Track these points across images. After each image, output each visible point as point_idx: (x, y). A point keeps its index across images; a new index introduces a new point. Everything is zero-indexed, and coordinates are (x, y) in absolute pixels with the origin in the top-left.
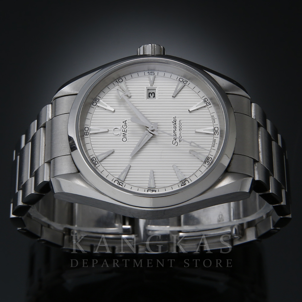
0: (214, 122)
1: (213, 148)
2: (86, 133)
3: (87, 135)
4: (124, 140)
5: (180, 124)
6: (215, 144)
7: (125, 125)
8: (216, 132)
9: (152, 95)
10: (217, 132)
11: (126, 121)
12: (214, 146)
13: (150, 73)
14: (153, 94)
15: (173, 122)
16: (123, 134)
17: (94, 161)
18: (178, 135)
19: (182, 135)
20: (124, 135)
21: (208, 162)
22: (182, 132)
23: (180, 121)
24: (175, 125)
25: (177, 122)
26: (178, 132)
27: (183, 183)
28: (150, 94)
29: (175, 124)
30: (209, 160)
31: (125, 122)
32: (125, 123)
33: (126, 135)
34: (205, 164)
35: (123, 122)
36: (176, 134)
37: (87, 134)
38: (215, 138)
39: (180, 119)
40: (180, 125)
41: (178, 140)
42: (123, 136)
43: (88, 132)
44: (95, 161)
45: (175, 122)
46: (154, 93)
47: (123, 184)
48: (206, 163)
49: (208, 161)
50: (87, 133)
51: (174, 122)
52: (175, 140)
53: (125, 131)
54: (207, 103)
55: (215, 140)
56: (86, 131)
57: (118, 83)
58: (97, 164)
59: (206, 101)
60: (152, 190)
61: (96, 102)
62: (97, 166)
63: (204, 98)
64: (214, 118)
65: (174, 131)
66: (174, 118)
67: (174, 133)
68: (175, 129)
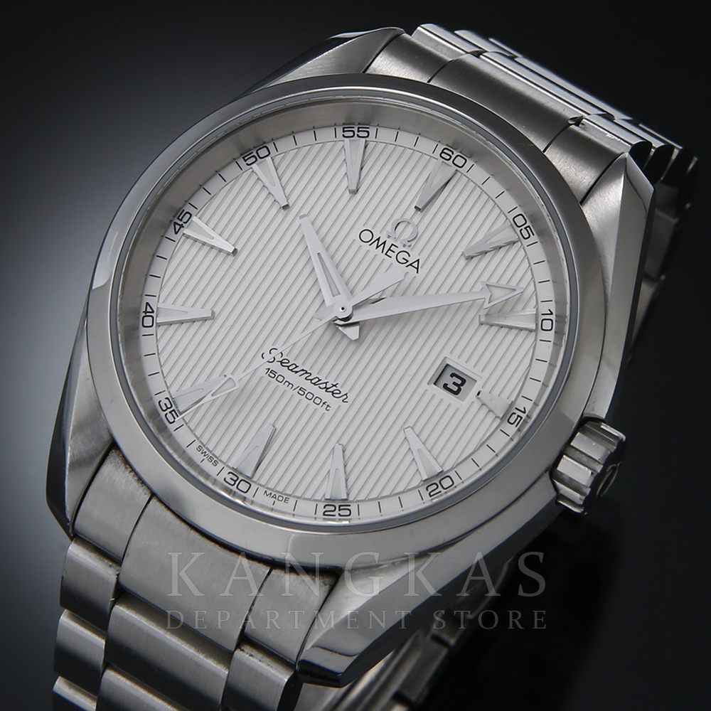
0: (268, 492)
1: (197, 444)
2: (450, 153)
3: (443, 152)
4: (366, 236)
5: (318, 401)
6: (202, 457)
7: (407, 261)
8: (235, 478)
9: (454, 383)
10: (233, 483)
11: (417, 269)
12: (199, 449)
13: (521, 414)
14: (455, 388)
15: (335, 386)
16: (384, 243)
17: (358, 131)
18: (289, 376)
19: (283, 387)
20: (379, 243)
21: (168, 408)
22: (290, 392)
23: (325, 406)
24: (324, 386)
25: (327, 397)
26: (298, 380)
27: (153, 312)
28: (459, 382)
29: (327, 389)
30: (170, 412)
31: (415, 265)
32: (411, 265)
33: (377, 247)
34: (167, 398)
35: (418, 261)
36: (296, 372)
37: (443, 155)
38: (220, 466)
39: (332, 410)
40: (314, 398)
41: (276, 367)
42: (378, 239)
43: (448, 160)
44: (356, 133)
45: (333, 390)
46: (456, 393)
47: (247, 164)
48: (167, 401)
50: (448, 157)
51: (334, 388)
52: (281, 362)
53: (389, 249)
54: (333, 509)
55: (215, 464)
56: (453, 157)
57: (543, 314)
58: (344, 131)
59: (340, 510)
60: (184, 225)
61: (523, 227)
62: (340, 130)
63: (353, 508)
64: (280, 498)
65: (307, 373)
66: (346, 394)
67: (303, 370)
68: (311, 380)
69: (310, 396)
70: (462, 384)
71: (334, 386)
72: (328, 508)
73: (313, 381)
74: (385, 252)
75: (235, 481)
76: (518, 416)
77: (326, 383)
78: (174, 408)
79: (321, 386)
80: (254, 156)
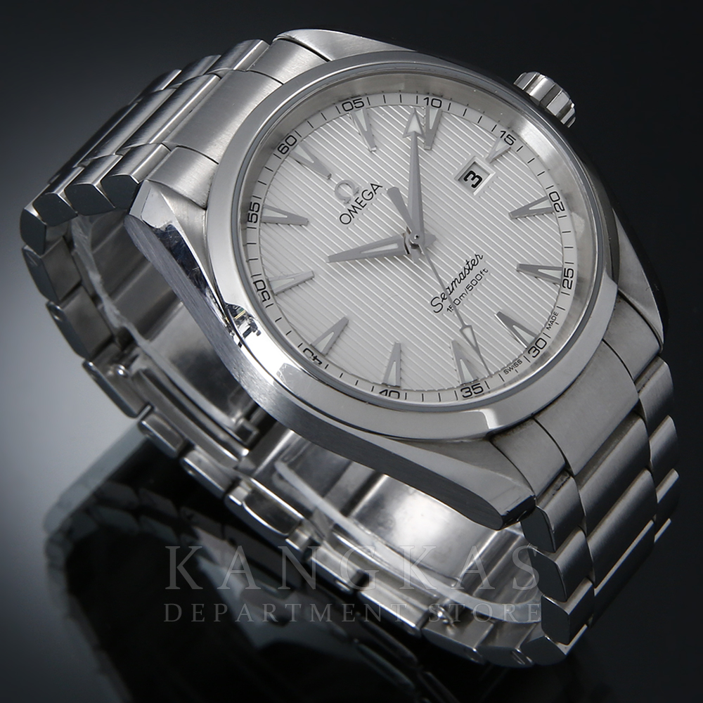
0: (548, 326)
1: (502, 374)
2: (283, 146)
3: (281, 152)
4: (345, 219)
6: (513, 371)
7: (371, 192)
8: (534, 349)
9: (473, 179)
10: (537, 352)
11: (379, 186)
12: (506, 372)
13: (506, 135)
14: (477, 179)
16: (353, 207)
17: (253, 210)
19: (464, 300)
20: (353, 211)
21: (470, 391)
22: (469, 296)
23: (484, 273)
24: (467, 271)
25: (476, 270)
27: (387, 391)
28: (472, 176)
29: (469, 269)
30: (474, 389)
31: (375, 187)
32: (375, 191)
33: (356, 212)
34: (461, 390)
35: (372, 185)
36: (453, 289)
37: (283, 152)
38: (522, 359)
39: (488, 268)
41: (446, 303)
42: (350, 211)
43: (288, 149)
44: (254, 213)
46: (480, 179)
47: (268, 299)
48: (464, 391)
49: (472, 390)
50: (286, 148)
51: (470, 263)
52: (443, 299)
53: (359, 204)
54: (566, 281)
55: (520, 362)
56: (286, 144)
57: (428, 104)
58: (251, 221)
59: (568, 277)
60: (315, 355)
61: (354, 106)
62: (250, 224)
63: (567, 266)
64: (554, 318)
65: (454, 282)
66: (476, 256)
67: (452, 284)
68: (461, 279)
69: (474, 282)
70: (474, 174)
71: (468, 263)
72: (565, 285)
73: (462, 278)
74: (361, 207)
75: (536, 349)
76: (507, 137)
77: (465, 269)
78: (470, 386)
79: (467, 272)
80: (262, 293)
